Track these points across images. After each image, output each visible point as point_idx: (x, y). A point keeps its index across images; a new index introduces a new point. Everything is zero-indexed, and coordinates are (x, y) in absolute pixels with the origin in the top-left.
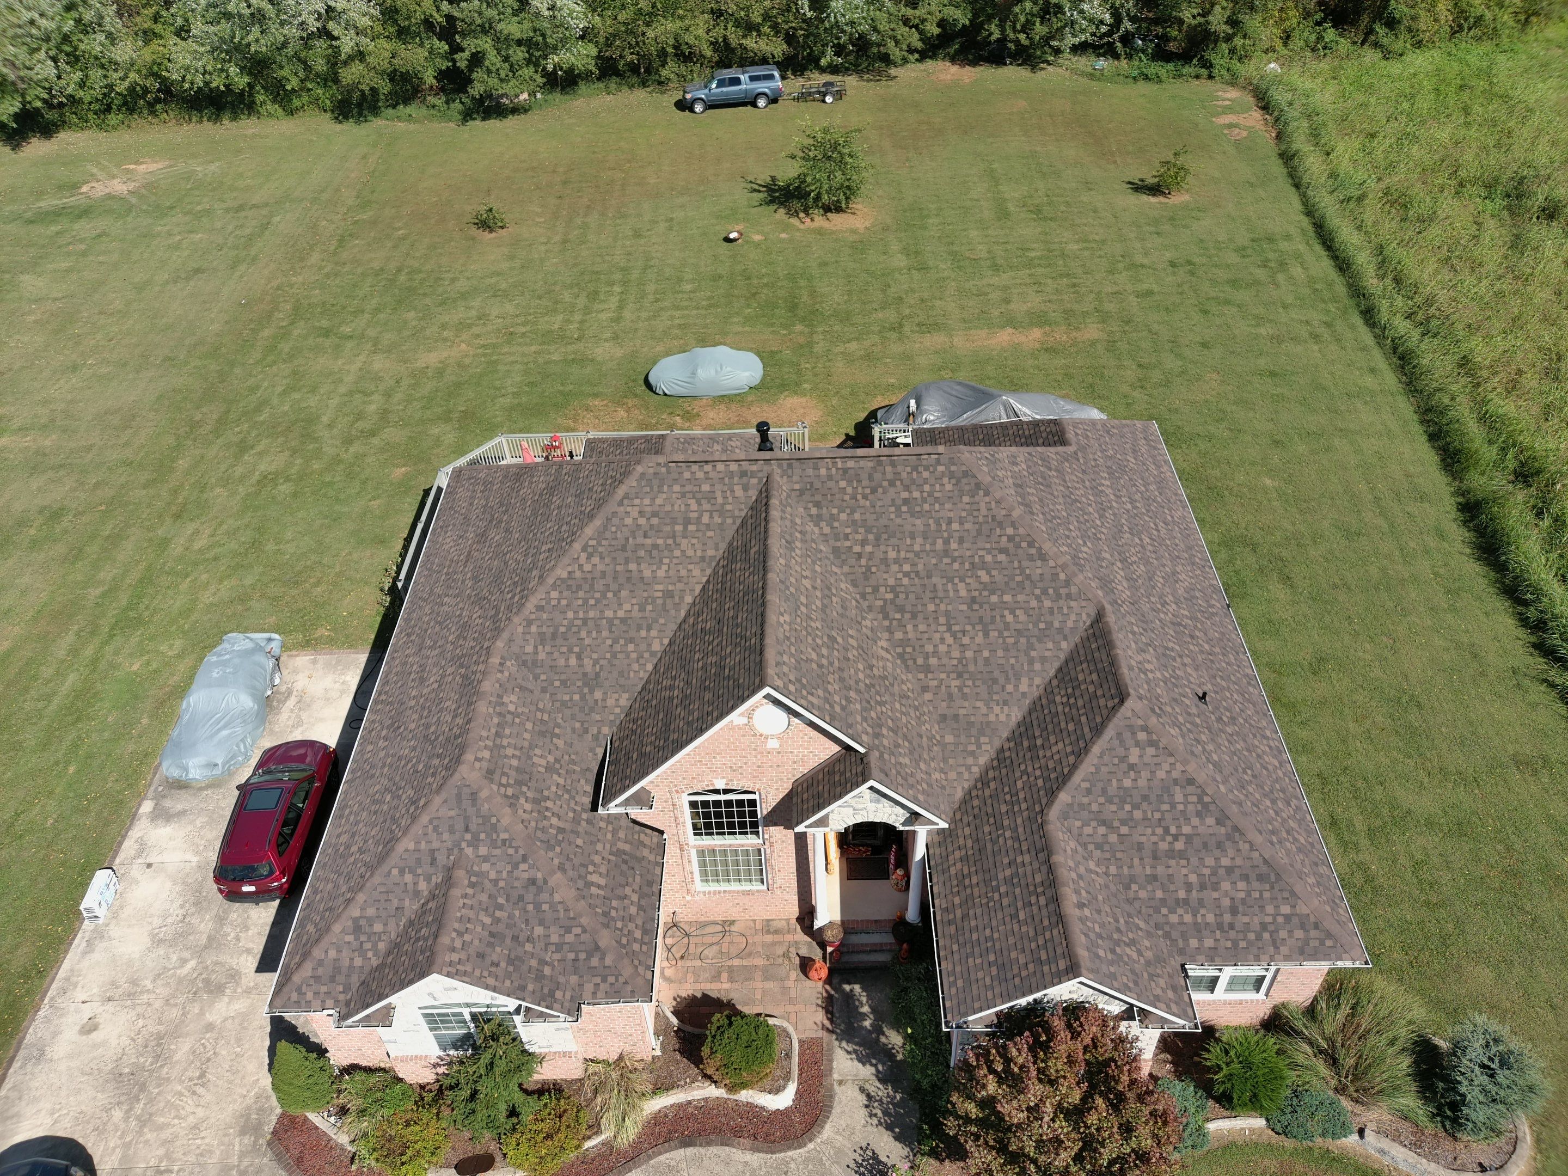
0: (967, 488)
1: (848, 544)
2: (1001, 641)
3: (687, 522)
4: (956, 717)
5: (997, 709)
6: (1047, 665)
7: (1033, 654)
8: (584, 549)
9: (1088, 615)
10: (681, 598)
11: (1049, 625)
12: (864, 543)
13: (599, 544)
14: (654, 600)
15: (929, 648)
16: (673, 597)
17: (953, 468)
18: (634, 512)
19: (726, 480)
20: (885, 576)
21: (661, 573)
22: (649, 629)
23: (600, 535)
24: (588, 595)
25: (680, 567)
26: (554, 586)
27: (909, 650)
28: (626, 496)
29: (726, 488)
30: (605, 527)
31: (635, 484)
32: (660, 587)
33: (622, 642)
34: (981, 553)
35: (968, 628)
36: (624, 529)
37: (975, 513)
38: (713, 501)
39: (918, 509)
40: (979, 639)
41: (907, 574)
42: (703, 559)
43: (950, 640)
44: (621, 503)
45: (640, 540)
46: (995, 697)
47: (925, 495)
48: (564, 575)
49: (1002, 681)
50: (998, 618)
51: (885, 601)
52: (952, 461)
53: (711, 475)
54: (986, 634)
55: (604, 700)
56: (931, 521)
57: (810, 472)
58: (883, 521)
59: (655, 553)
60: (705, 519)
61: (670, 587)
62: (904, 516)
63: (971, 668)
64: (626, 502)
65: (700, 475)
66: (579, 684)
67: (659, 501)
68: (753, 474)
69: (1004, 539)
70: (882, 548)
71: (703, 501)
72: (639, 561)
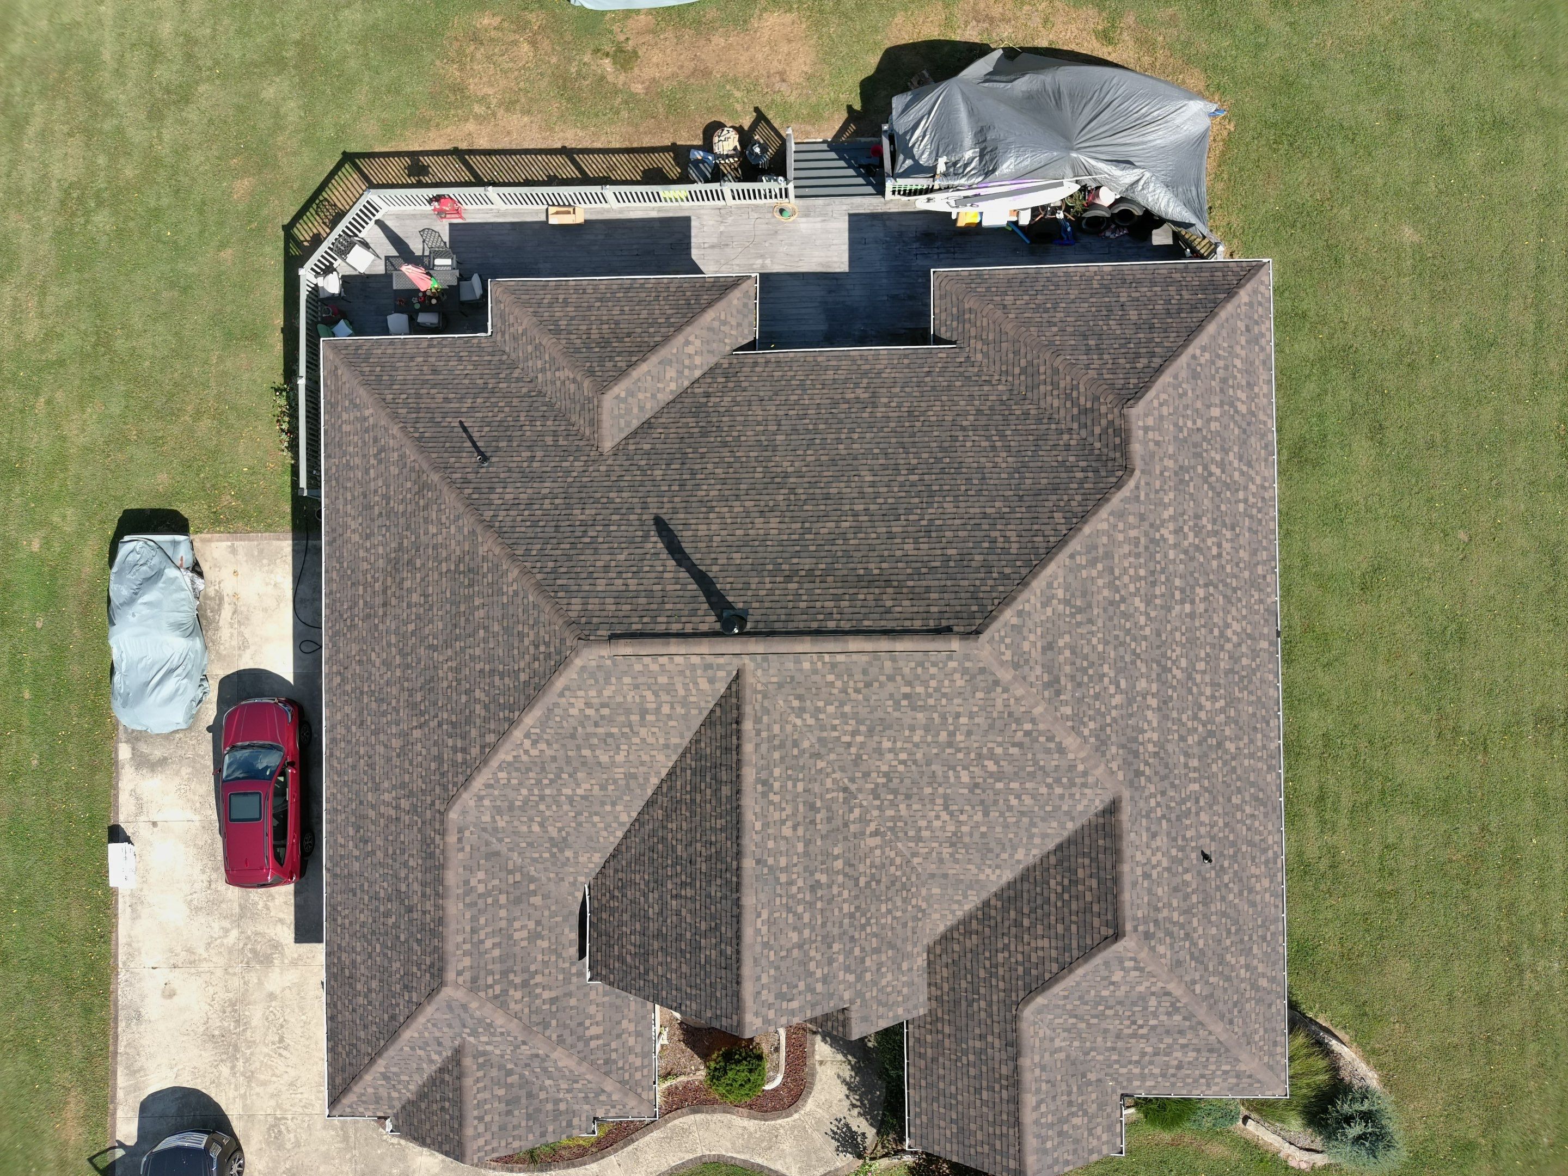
0: (983, 685)
1: (836, 734)
2: (1001, 820)
3: (643, 713)
4: (945, 876)
5: (988, 871)
6: (1047, 840)
7: (1034, 830)
8: (527, 735)
9: (1102, 801)
10: (647, 780)
11: (1057, 808)
12: (854, 733)
13: (543, 731)
14: (615, 782)
15: (923, 823)
16: (636, 778)
17: (968, 664)
18: (580, 704)
19: (688, 673)
20: (878, 763)
21: (620, 758)
22: (614, 804)
23: (543, 723)
24: (540, 776)
25: (642, 753)
26: (500, 768)
27: (899, 824)
28: (567, 688)
29: (688, 681)
30: (548, 718)
31: (575, 676)
32: (622, 770)
33: (586, 814)
34: (990, 745)
35: (967, 808)
36: (570, 719)
37: (989, 709)
38: (673, 693)
39: (920, 703)
40: (979, 817)
41: (903, 762)
42: (667, 746)
43: (947, 818)
44: (561, 695)
45: (590, 729)
46: (988, 862)
47: (930, 690)
48: (510, 758)
49: (997, 850)
50: (1001, 801)
51: (877, 785)
52: (967, 657)
53: (668, 667)
54: (986, 814)
55: (576, 857)
56: (935, 715)
57: (791, 665)
58: (879, 714)
59: (609, 740)
60: (666, 709)
61: (632, 770)
62: (903, 710)
63: (967, 839)
64: (567, 693)
65: (654, 667)
66: (547, 845)
67: (606, 693)
68: (720, 667)
69: (1020, 734)
70: (876, 738)
71: (661, 693)
72: (592, 748)
